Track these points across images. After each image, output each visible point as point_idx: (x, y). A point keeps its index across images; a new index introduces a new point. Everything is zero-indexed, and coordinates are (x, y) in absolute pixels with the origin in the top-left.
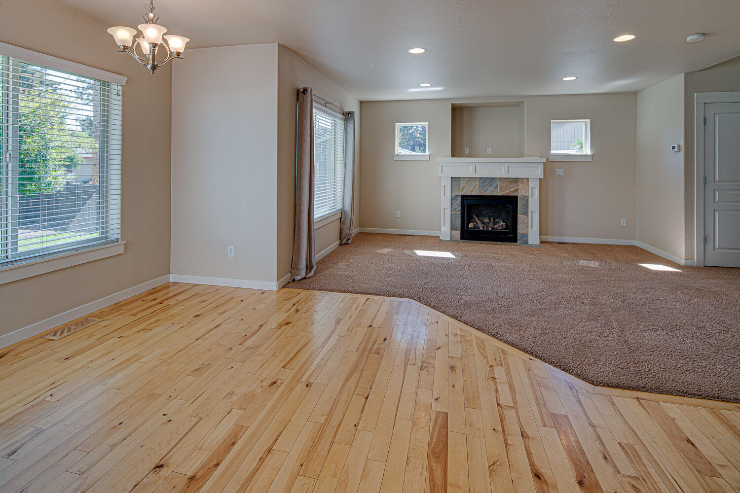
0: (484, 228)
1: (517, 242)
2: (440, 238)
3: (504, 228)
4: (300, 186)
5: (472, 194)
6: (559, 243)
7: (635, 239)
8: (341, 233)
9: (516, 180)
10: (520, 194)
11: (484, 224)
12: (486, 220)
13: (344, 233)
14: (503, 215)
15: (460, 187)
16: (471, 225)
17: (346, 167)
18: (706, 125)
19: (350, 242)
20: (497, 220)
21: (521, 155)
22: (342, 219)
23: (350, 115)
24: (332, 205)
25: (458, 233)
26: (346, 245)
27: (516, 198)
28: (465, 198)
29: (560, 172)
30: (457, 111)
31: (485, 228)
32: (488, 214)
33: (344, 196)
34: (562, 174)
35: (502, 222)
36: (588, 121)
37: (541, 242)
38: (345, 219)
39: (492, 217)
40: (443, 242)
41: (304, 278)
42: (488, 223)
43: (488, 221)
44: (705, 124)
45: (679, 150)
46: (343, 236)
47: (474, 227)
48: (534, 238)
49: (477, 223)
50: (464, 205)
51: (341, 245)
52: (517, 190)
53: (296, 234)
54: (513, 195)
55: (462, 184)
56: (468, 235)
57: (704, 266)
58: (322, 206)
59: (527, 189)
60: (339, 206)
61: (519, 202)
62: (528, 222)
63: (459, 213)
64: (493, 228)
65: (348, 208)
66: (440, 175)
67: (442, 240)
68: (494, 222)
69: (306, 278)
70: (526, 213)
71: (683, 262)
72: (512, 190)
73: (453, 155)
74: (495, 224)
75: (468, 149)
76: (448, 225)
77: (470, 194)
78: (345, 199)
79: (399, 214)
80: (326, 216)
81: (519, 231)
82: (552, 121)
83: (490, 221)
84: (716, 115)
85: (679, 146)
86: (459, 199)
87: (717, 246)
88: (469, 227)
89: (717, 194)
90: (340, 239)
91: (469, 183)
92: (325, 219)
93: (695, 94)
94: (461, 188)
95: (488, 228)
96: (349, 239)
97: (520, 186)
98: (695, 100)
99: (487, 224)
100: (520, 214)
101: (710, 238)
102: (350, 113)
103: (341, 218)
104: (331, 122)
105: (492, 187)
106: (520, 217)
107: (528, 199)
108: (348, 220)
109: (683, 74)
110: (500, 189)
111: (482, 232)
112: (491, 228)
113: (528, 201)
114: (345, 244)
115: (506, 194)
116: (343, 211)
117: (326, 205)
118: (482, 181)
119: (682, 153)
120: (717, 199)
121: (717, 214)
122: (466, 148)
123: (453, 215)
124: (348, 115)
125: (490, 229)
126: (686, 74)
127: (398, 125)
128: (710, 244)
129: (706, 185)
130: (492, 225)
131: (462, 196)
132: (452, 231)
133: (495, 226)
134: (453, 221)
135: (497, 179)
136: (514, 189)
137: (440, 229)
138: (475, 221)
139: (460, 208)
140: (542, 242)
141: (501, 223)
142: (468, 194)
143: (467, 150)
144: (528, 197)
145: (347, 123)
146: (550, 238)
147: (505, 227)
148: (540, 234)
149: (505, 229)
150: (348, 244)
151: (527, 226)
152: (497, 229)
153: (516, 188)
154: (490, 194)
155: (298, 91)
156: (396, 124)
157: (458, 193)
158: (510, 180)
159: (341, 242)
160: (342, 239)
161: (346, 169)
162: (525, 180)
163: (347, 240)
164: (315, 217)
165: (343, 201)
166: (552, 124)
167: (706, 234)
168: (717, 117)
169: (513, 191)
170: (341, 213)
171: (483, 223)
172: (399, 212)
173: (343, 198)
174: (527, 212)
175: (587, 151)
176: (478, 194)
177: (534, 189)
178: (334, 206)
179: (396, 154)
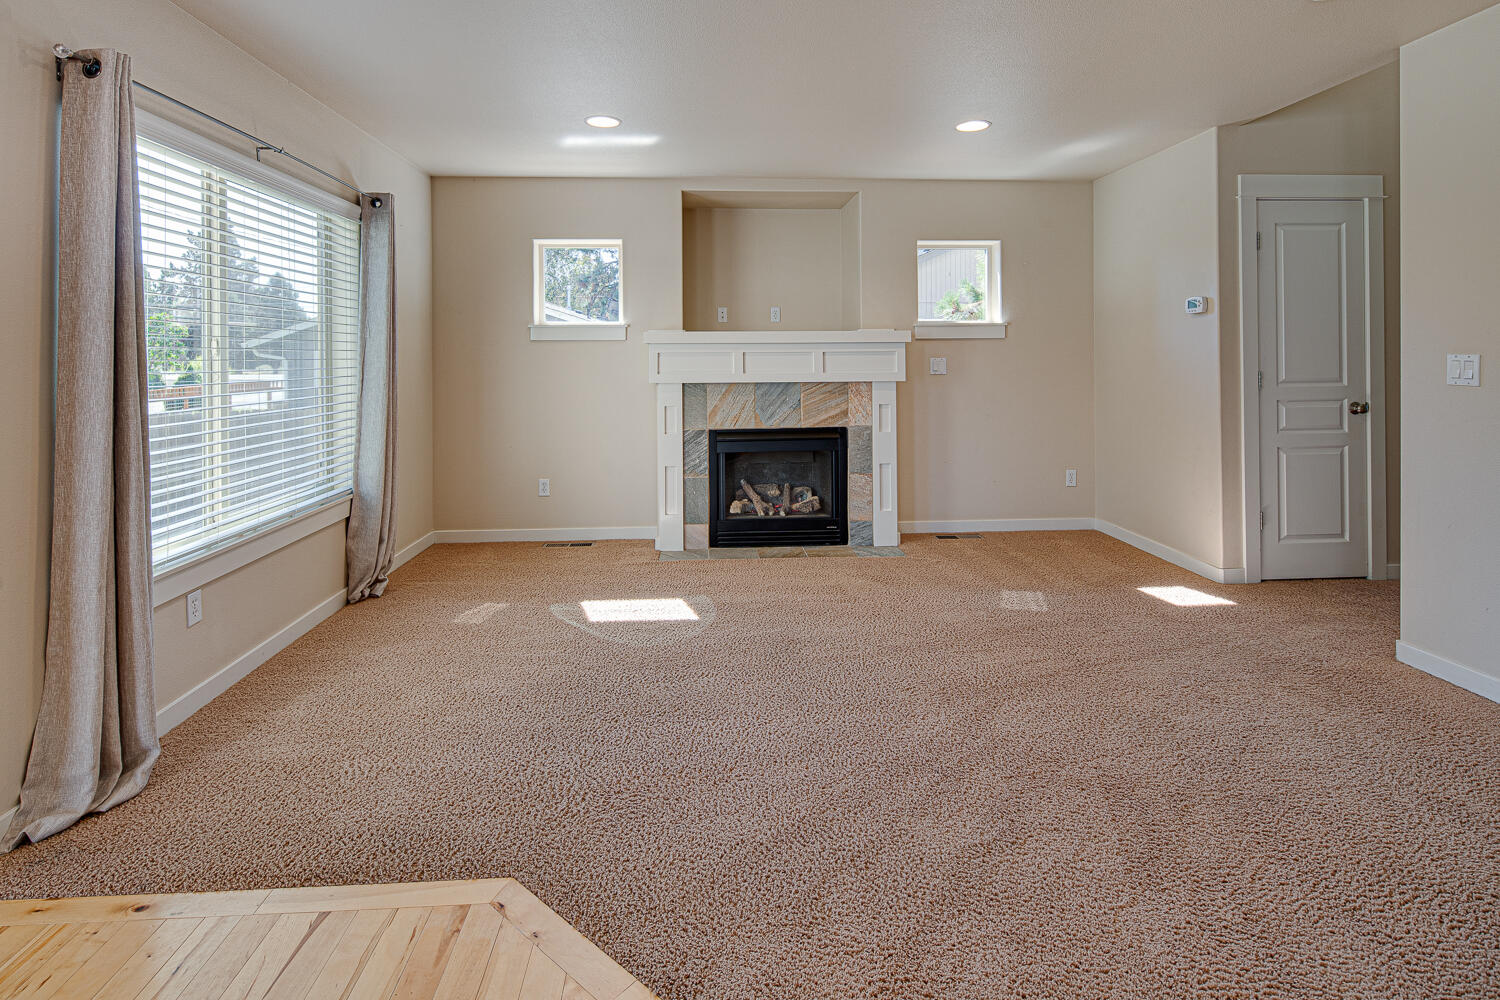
0: (767, 514)
1: (846, 543)
2: (657, 548)
3: (815, 509)
4: (70, 444)
5: (737, 427)
6: (941, 537)
7: (1093, 516)
8: (348, 565)
9: (843, 387)
10: (852, 423)
11: (767, 502)
12: (773, 492)
13: (358, 567)
14: (813, 477)
15: (706, 411)
16: (735, 508)
17: (367, 362)
18: (1261, 251)
19: (379, 590)
20: (799, 489)
21: (852, 326)
22: (353, 523)
23: (378, 204)
24: (321, 478)
25: (702, 531)
26: (370, 602)
27: (842, 432)
28: (719, 438)
29: (939, 365)
30: (698, 214)
31: (771, 513)
32: (777, 475)
33: (358, 449)
34: (942, 370)
35: (809, 494)
36: (996, 244)
37: (901, 535)
38: (363, 520)
39: (784, 481)
40: (663, 558)
41: (90, 815)
42: (777, 498)
43: (778, 492)
44: (1258, 248)
45: (1206, 311)
46: (355, 575)
47: (744, 512)
48: (885, 531)
49: (750, 501)
50: (718, 455)
51: (348, 603)
52: (845, 413)
53: (52, 639)
54: (836, 426)
55: (712, 401)
56: (728, 533)
57: (1262, 581)
58: (286, 485)
59: (869, 408)
60: (344, 483)
61: (849, 442)
62: (871, 491)
63: (706, 477)
64: (789, 512)
65: (372, 486)
66: (653, 378)
67: (660, 553)
68: (791, 494)
69: (99, 814)
70: (867, 470)
71: (1219, 574)
72: (833, 413)
73: (689, 325)
74: (793, 500)
75: (725, 310)
76: (676, 511)
77: (732, 427)
78: (363, 461)
79: (548, 488)
80: (265, 529)
81: (853, 515)
82: (919, 243)
83: (782, 494)
84: (1278, 228)
85: (1206, 300)
86: (705, 441)
87: (1284, 533)
88: (732, 511)
89: (1283, 410)
90: (347, 585)
91: (730, 398)
92: (264, 536)
93: (1239, 177)
94: (709, 410)
95: (777, 513)
96: (378, 581)
97: (854, 403)
98: (1240, 193)
99: (774, 502)
100: (852, 473)
101: (1272, 514)
102: (379, 200)
103: (348, 520)
104: (315, 224)
105: (786, 408)
106: (854, 480)
107: (870, 435)
108: (374, 524)
109: (1214, 130)
110: (806, 412)
111: (764, 523)
112: (785, 510)
113: (870, 439)
114: (362, 599)
115: (818, 424)
116: (355, 498)
117: (303, 480)
118: (759, 392)
119: (1214, 316)
120: (1283, 424)
121: (1283, 457)
122: (720, 310)
123: (688, 483)
124: (374, 205)
125: (782, 514)
126: (1220, 128)
127: (541, 246)
128: (1271, 527)
129: (1263, 390)
130: (786, 502)
131: (710, 431)
132: (687, 526)
133: (794, 507)
134: (688, 501)
135: (797, 387)
136: (838, 411)
137: (655, 521)
138: (746, 496)
139: (706, 464)
140: (905, 538)
141: (809, 497)
142: (728, 426)
143: (722, 314)
144: (870, 428)
145: (368, 227)
146: (920, 526)
147: (817, 506)
148: (899, 519)
149: (819, 511)
150: (372, 596)
151: (870, 502)
152: (798, 512)
153: (844, 407)
154: (782, 426)
155: (58, 61)
156: (537, 242)
157: (700, 427)
158: (829, 388)
159: (348, 593)
160: (352, 584)
161: (366, 369)
162: (863, 388)
163: (372, 586)
164: (157, 556)
165: (357, 467)
166: (920, 252)
167: (1264, 505)
168: (1281, 232)
169: (836, 415)
170: (349, 503)
171: (764, 498)
172: (547, 481)
173: (357, 458)
174: (870, 468)
175: (993, 313)
176: (752, 426)
177: (883, 410)
178: (331, 480)
179: (537, 321)
